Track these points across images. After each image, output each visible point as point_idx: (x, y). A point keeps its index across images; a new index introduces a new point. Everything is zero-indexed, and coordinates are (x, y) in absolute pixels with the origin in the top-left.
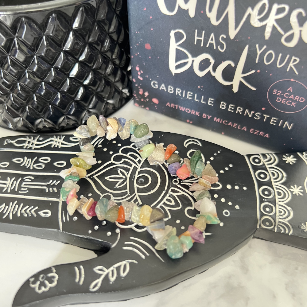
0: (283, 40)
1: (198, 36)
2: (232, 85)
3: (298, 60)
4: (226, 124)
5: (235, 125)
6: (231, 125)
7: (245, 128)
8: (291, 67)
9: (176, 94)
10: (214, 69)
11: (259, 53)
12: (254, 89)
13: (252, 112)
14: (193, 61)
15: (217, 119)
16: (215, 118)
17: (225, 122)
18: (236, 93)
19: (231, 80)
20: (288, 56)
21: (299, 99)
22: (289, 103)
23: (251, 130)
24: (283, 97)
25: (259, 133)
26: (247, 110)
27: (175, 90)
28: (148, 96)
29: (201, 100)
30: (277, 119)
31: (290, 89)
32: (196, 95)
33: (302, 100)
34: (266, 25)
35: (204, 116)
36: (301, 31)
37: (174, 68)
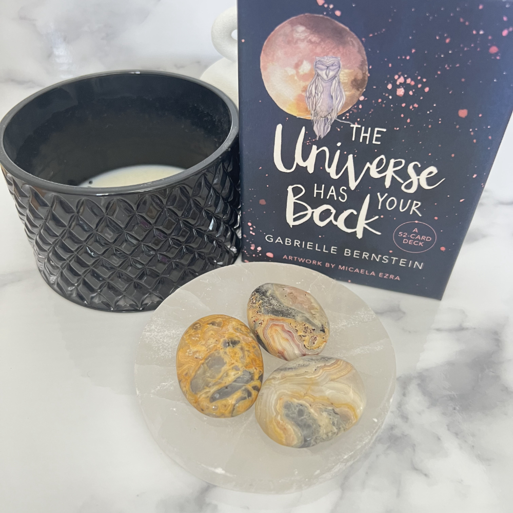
0: (403, 188)
1: (317, 190)
2: (356, 231)
3: (420, 204)
4: (352, 271)
5: (362, 271)
6: (358, 271)
7: (373, 273)
8: (414, 211)
9: (295, 245)
10: (336, 218)
11: (381, 200)
12: (379, 234)
13: (380, 256)
14: (313, 212)
15: (342, 267)
16: (340, 266)
17: (351, 269)
18: (361, 239)
19: (355, 227)
20: (410, 201)
21: (425, 239)
22: (416, 243)
23: (380, 275)
24: (409, 239)
25: (389, 277)
26: (373, 255)
27: (293, 242)
28: (260, 251)
29: (322, 249)
30: (406, 260)
31: (416, 230)
32: (317, 245)
33: (429, 239)
34: (385, 176)
35: (327, 265)
36: (419, 179)
37: (292, 220)
